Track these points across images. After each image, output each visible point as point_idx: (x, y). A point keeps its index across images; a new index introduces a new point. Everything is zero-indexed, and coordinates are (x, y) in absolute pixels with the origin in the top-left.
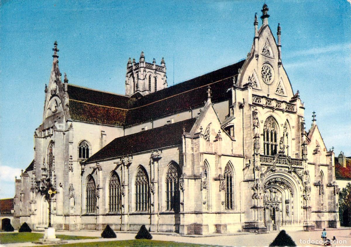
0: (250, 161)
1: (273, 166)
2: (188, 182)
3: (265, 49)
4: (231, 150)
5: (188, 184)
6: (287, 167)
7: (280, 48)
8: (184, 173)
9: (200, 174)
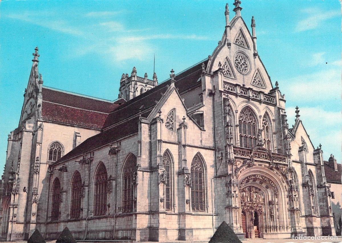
0: (222, 153)
1: (251, 160)
2: (143, 175)
3: (238, 40)
4: (200, 141)
5: (143, 177)
6: (267, 162)
7: (255, 40)
8: (138, 165)
9: (158, 165)
